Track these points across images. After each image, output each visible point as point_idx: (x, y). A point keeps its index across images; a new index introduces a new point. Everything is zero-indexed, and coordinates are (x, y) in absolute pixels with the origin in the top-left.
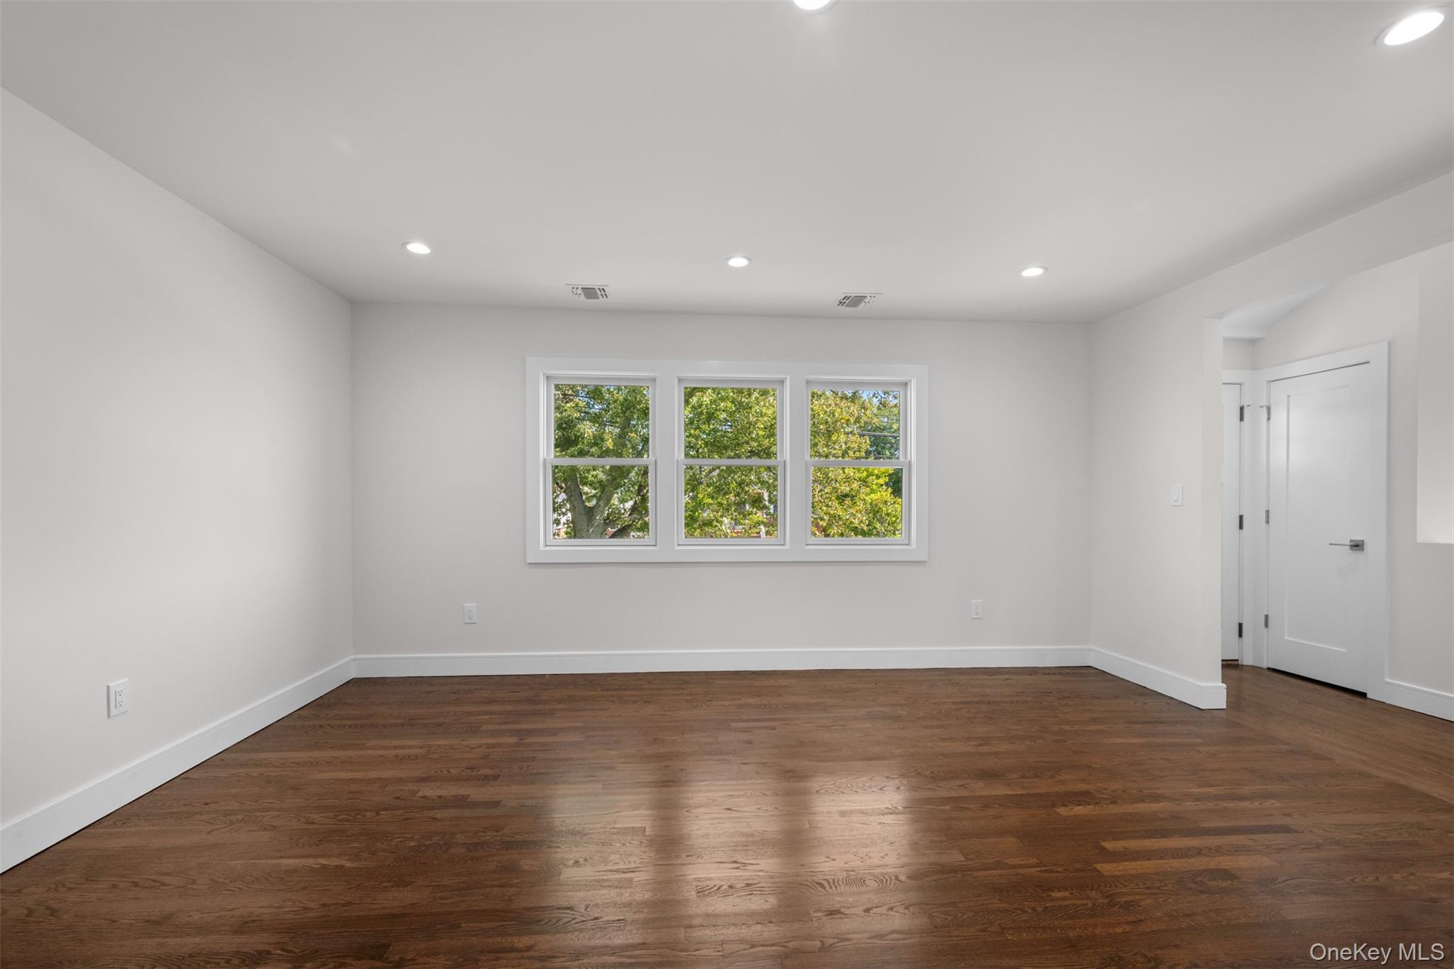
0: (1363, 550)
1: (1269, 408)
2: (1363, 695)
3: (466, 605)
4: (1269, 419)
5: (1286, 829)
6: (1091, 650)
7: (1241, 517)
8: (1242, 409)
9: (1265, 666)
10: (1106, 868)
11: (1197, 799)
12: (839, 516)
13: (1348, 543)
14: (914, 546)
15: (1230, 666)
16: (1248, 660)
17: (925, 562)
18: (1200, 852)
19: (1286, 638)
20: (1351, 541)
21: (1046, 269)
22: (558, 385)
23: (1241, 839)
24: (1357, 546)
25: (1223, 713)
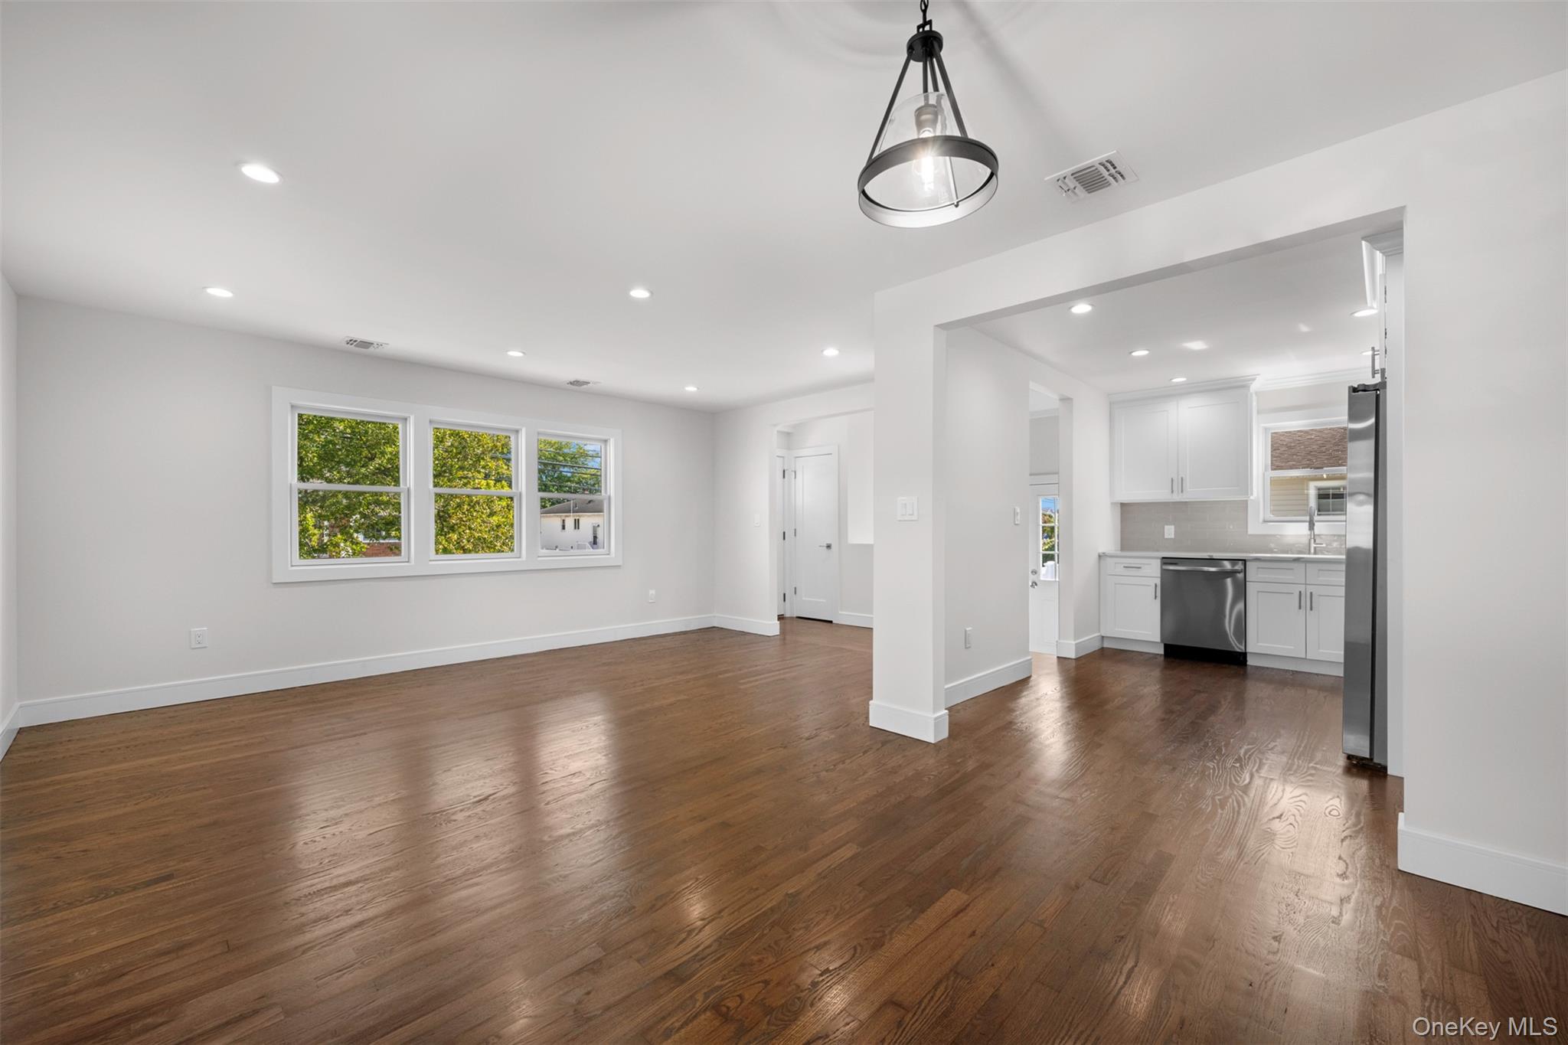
0: (831, 548)
1: (795, 472)
2: (831, 622)
3: (192, 630)
4: (795, 477)
5: (801, 665)
6: (714, 617)
7: (784, 533)
8: (784, 471)
9: (795, 616)
10: (742, 687)
11: (771, 663)
12: (485, 539)
13: (825, 545)
14: (613, 554)
15: (781, 618)
16: (788, 615)
17: (619, 566)
18: (773, 676)
19: (804, 599)
20: (827, 544)
22: (302, 415)
23: (787, 670)
24: (829, 547)
25: (778, 633)
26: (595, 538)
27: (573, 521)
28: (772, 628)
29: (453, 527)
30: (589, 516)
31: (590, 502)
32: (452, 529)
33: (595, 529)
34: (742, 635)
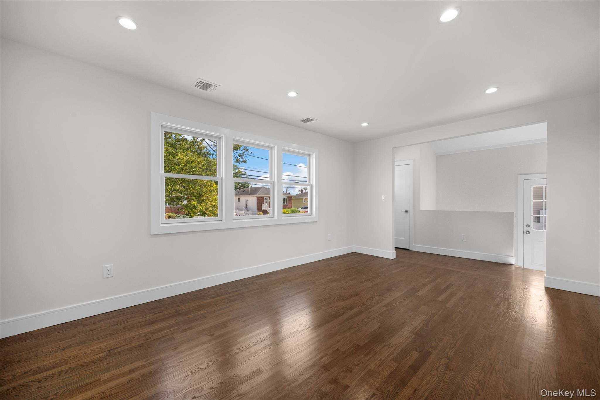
0: (408, 212)
2: (408, 250)
3: (104, 266)
6: (354, 247)
17: (317, 222)
20: (406, 210)
21: (369, 124)
22: (166, 132)
24: (407, 211)
25: (395, 258)
26: (246, 205)
27: (238, 199)
28: (391, 254)
29: (203, 200)
30: (244, 197)
31: (244, 191)
32: (203, 201)
33: (247, 201)
34: (376, 258)
